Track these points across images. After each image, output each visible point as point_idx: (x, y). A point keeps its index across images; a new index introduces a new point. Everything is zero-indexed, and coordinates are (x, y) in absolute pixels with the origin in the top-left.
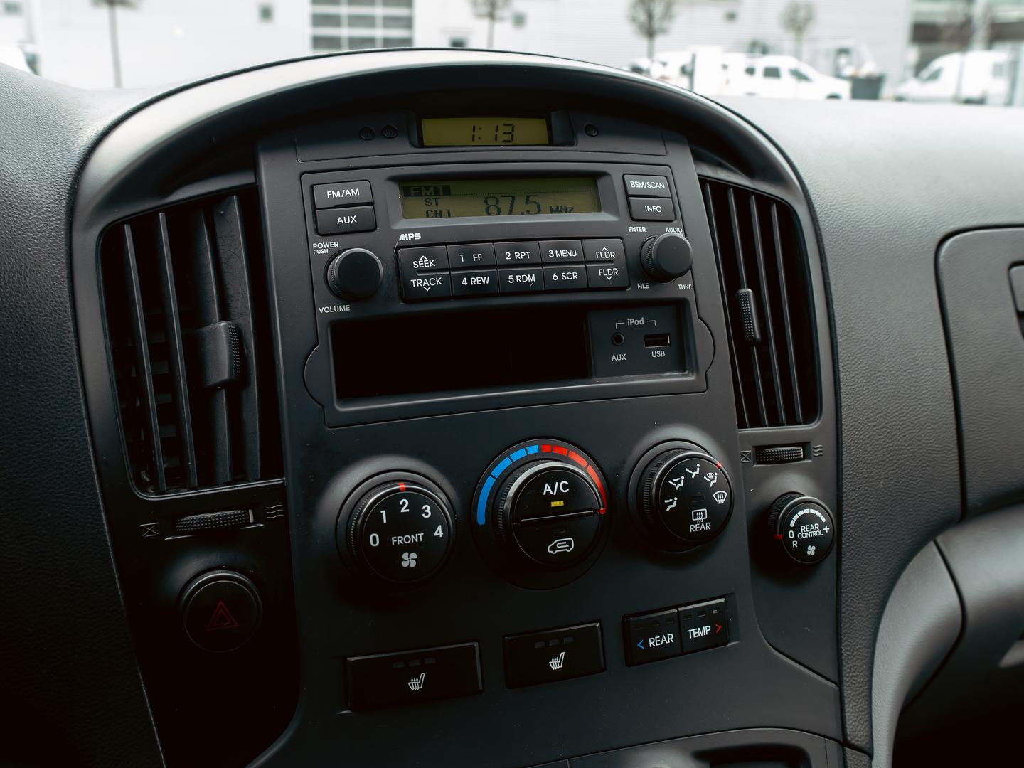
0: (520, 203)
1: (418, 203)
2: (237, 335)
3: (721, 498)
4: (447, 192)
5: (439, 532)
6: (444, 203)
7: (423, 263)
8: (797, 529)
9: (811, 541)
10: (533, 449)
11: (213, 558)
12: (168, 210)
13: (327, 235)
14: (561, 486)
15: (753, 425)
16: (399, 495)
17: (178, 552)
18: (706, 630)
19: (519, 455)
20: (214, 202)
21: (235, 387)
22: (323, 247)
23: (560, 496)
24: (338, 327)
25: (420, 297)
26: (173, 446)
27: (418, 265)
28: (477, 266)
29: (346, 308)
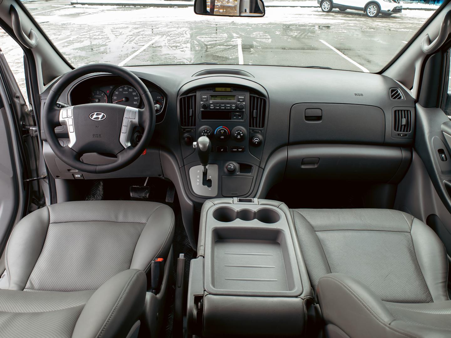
0: (225, 99)
1: (213, 98)
2: (193, 111)
3: (242, 135)
4: (216, 97)
5: (209, 134)
6: (216, 98)
7: (212, 105)
8: (255, 140)
9: (257, 142)
10: (222, 127)
11: (188, 134)
12: (187, 97)
13: (202, 101)
14: (223, 131)
15: (256, 127)
16: (206, 130)
17: (185, 133)
18: (241, 150)
19: (220, 127)
20: (192, 96)
21: (192, 116)
22: (202, 103)
23: (223, 132)
24: (202, 111)
25: (211, 109)
26: (185, 122)
27: (211, 105)
28: (218, 106)
29: (203, 109)
